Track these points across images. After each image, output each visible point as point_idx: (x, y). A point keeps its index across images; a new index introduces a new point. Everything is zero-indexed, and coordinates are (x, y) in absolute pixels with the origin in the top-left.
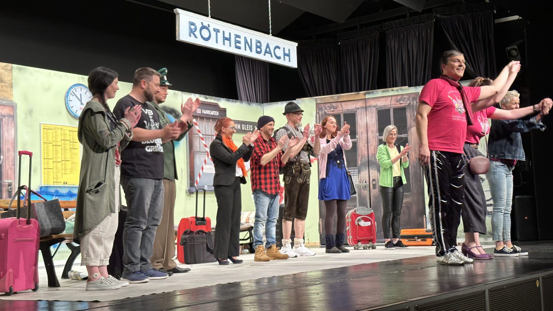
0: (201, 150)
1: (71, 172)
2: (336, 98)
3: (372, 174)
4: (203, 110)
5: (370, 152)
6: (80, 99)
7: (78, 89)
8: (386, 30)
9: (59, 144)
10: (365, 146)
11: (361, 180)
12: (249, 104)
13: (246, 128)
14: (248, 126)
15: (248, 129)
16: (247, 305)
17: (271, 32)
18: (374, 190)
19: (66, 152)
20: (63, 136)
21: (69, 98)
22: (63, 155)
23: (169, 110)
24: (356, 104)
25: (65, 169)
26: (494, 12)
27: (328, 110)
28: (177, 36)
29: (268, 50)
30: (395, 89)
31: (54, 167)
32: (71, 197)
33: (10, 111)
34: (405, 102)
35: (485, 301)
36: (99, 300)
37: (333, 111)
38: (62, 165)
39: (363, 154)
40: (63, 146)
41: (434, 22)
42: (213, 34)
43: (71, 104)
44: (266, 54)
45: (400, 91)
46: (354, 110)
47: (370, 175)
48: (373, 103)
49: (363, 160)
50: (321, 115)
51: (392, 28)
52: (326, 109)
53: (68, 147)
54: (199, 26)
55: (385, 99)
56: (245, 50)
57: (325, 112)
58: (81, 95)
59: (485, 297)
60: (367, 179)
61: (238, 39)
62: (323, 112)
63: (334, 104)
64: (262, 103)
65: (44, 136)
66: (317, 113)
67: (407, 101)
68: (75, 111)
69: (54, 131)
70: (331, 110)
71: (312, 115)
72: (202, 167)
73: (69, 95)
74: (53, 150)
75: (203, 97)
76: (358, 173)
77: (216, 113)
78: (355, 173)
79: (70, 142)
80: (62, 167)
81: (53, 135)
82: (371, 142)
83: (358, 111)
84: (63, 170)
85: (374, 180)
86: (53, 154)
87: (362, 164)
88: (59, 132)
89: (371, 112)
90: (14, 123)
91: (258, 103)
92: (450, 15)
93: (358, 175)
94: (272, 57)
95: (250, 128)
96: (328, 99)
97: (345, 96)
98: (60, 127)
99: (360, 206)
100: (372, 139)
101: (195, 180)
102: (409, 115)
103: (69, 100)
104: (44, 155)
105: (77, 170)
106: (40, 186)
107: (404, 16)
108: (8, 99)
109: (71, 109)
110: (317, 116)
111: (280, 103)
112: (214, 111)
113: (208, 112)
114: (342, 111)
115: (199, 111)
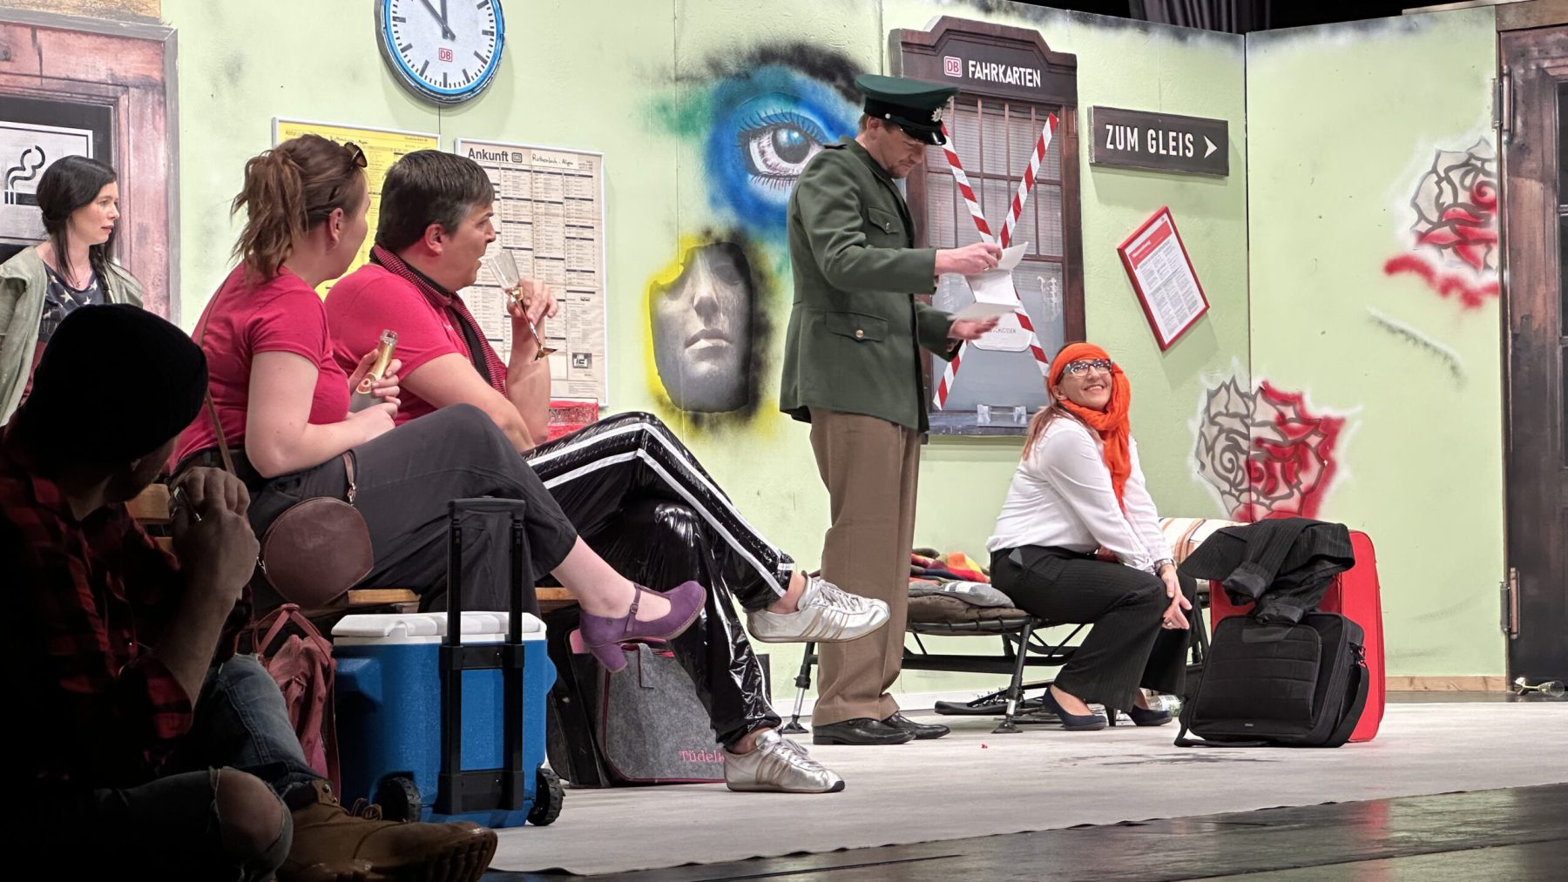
4: (971, 62)
6: (438, 9)
12: (1181, 37)
13: (1166, 147)
14: (1176, 139)
15: (1174, 153)
21: (393, 8)
23: (819, 62)
27: (1553, 58)
33: (148, 63)
43: (402, 35)
50: (1520, 82)
52: (1545, 53)
57: (1539, 68)
62: (1534, 67)
64: (1242, 31)
66: (1501, 75)
71: (1477, 82)
77: (1031, 78)
90: (166, 116)
91: (1220, 29)
95: (1185, 147)
96: (1555, 7)
101: (937, 383)
103: (395, 19)
108: (141, 10)
109: (403, 55)
110: (1501, 86)
111: (1324, 29)
112: (1022, 70)
113: (994, 73)
115: (952, 67)
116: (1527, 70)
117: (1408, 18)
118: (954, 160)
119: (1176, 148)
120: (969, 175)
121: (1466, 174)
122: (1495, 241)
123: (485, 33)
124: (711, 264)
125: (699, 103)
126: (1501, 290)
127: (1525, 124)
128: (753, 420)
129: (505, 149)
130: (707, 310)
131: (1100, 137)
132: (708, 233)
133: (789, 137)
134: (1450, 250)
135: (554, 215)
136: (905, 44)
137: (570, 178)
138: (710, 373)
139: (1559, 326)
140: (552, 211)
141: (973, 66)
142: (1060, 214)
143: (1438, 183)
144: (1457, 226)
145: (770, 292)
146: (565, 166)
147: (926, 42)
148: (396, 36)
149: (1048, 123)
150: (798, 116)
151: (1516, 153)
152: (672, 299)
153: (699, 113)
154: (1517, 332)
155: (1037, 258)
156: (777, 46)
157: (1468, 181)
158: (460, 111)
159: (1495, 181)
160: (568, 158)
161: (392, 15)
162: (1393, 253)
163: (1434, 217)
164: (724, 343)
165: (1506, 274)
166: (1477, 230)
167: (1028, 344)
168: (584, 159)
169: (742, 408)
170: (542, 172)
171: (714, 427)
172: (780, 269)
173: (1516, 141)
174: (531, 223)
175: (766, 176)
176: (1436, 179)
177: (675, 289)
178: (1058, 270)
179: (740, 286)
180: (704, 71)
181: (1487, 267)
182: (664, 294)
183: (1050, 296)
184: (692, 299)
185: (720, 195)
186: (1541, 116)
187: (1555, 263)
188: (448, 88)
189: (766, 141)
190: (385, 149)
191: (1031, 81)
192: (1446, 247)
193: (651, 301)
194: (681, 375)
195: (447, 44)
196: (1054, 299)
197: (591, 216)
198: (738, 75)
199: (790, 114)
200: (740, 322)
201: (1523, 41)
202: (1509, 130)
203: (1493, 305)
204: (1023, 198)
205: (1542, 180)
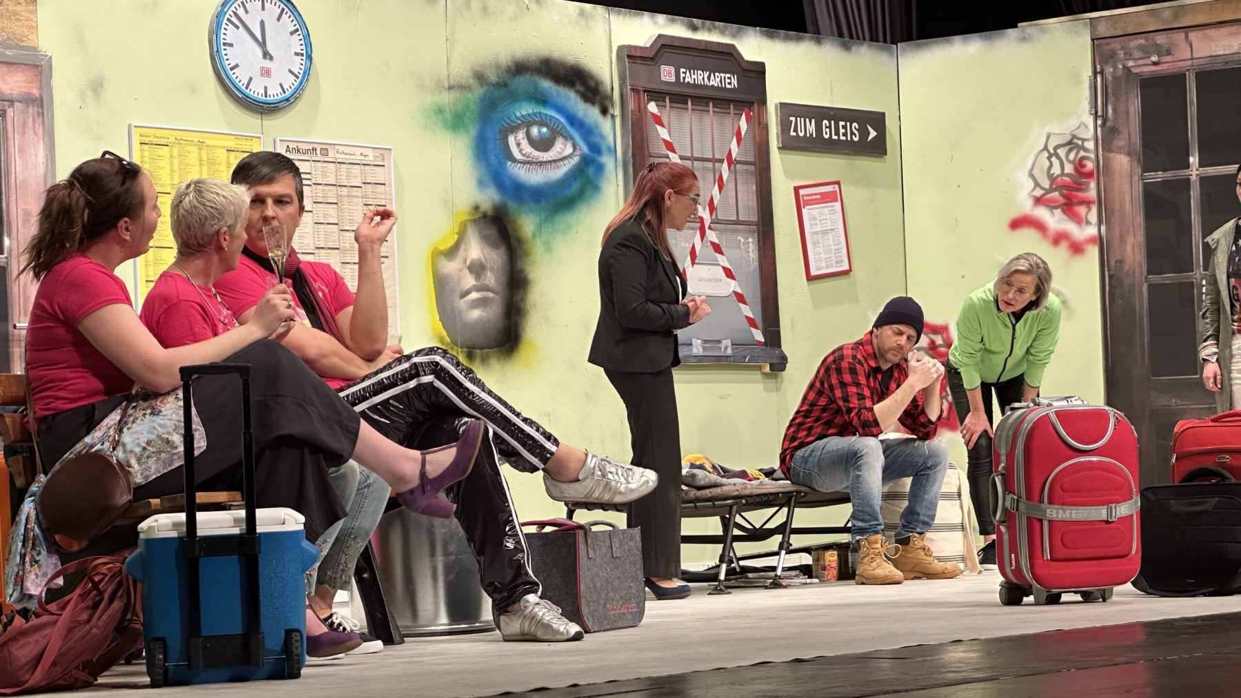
2: (1167, 14)
4: (682, 70)
6: (259, 36)
7: (253, 2)
12: (847, 47)
13: (837, 133)
15: (844, 138)
20: (205, 169)
21: (223, 36)
23: (562, 72)
27: (1135, 59)
33: (32, 82)
37: (1155, 64)
43: (231, 57)
50: (1110, 78)
52: (1129, 55)
57: (1125, 67)
58: (262, 23)
62: (1120, 67)
63: (1161, 39)
64: (894, 42)
66: (1095, 73)
68: (245, 81)
71: (1077, 79)
73: (224, 26)
75: (682, 22)
77: (731, 82)
81: (172, 164)
88: (193, 154)
90: (43, 124)
91: (877, 41)
95: (852, 133)
96: (1137, 19)
97: (1200, 6)
98: (195, 137)
103: (224, 44)
108: (23, 41)
109: (231, 73)
110: (1096, 82)
111: (957, 39)
112: (723, 75)
113: (700, 77)
114: (1189, 62)
115: (667, 74)
116: (1115, 68)
117: (1023, 30)
118: (670, 146)
119: (845, 134)
120: (682, 158)
121: (1070, 150)
122: (1093, 202)
123: (297, 54)
124: (480, 233)
125: (467, 106)
126: (1100, 241)
127: (1114, 110)
128: (515, 355)
129: (315, 146)
130: (477, 269)
131: (785, 126)
132: (477, 208)
133: (539, 132)
134: (1059, 210)
135: (355, 196)
136: (629, 56)
137: (367, 167)
138: (481, 319)
139: (1145, 268)
140: (353, 194)
141: (683, 73)
142: (754, 187)
143: (1049, 158)
144: (1064, 191)
145: (526, 254)
146: (363, 158)
147: (647, 56)
148: (225, 57)
149: (744, 115)
150: (546, 115)
151: (1109, 134)
152: (449, 261)
153: (468, 114)
154: (1112, 273)
155: (737, 222)
156: (529, 61)
157: (1072, 156)
158: (278, 116)
159: (1092, 156)
160: (365, 151)
161: (222, 41)
162: (1015, 213)
163: (1046, 184)
164: (491, 295)
165: (1103, 228)
166: (1080, 194)
167: (731, 290)
168: (378, 153)
169: (507, 345)
170: (344, 163)
171: (484, 360)
172: (534, 236)
173: (1108, 124)
174: (336, 204)
175: (521, 162)
176: (1047, 155)
177: (451, 253)
178: (754, 232)
179: (503, 250)
180: (471, 81)
181: (1088, 223)
182: (443, 257)
183: (749, 252)
184: (465, 261)
185: (486, 178)
186: (1127, 106)
187: (1140, 220)
188: (268, 98)
189: (521, 135)
190: (219, 147)
191: (730, 84)
192: (1056, 208)
193: (433, 263)
194: (458, 319)
195: (267, 63)
196: (751, 254)
197: (384, 197)
198: (498, 85)
199: (540, 113)
200: (504, 278)
201: (1113, 46)
202: (1102, 116)
203: (1093, 252)
204: (725, 176)
205: (1129, 154)
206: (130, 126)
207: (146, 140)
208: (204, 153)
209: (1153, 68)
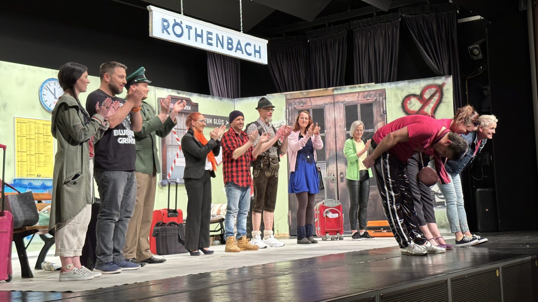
0: (174, 144)
1: (44, 164)
2: (305, 94)
3: (339, 167)
5: (338, 146)
6: (54, 93)
7: (52, 83)
8: (354, 28)
9: (33, 137)
10: (333, 140)
11: (330, 173)
12: (221, 99)
13: (218, 123)
14: (220, 121)
15: (219, 124)
16: (218, 294)
17: (242, 30)
18: (341, 183)
19: (39, 145)
20: (36, 130)
21: (43, 92)
22: (37, 148)
24: (325, 100)
25: (39, 162)
26: (457, 12)
27: (297, 105)
28: (150, 33)
29: (239, 47)
30: (362, 85)
31: (27, 160)
32: (45, 190)
34: (372, 98)
35: (447, 290)
36: (72, 291)
37: (302, 106)
38: (36, 158)
39: (331, 148)
40: (37, 140)
41: (400, 21)
42: (186, 31)
43: (45, 98)
44: (238, 50)
45: (367, 87)
46: (322, 106)
47: (338, 168)
48: (341, 99)
49: (331, 154)
50: (290, 110)
51: (359, 27)
52: (295, 104)
53: (42, 140)
54: (172, 23)
55: (352, 95)
56: (217, 47)
58: (54, 89)
59: (447, 286)
60: (335, 172)
61: (210, 36)
62: (293, 107)
63: (303, 100)
64: (234, 98)
65: (18, 129)
66: (286, 108)
67: (373, 97)
68: (49, 105)
69: (28, 124)
70: (300, 106)
71: (281, 110)
72: (174, 160)
73: (43, 89)
74: (27, 144)
75: (176, 92)
76: (326, 167)
77: (188, 108)
78: (323, 167)
79: (44, 135)
80: (35, 160)
81: (26, 128)
82: (339, 136)
83: (326, 106)
84: (37, 163)
85: (341, 173)
86: (27, 147)
87: (330, 158)
88: (33, 126)
89: (339, 107)
91: (229, 98)
92: (415, 15)
93: (326, 169)
94: (243, 53)
95: (222, 123)
96: (297, 95)
97: (313, 92)
98: (34, 121)
99: (327, 199)
100: (340, 134)
101: (168, 173)
102: (376, 111)
104: (18, 148)
105: (50, 162)
106: (14, 178)
107: (371, 15)
109: (45, 103)
110: (286, 111)
111: (251, 98)
114: (311, 106)
115: (171, 106)
116: (291, 107)
127: (291, 118)
148: (43, 98)
161: (43, 94)
173: (290, 122)
202: (288, 119)
206: (14, 117)
207: (19, 121)
208: (36, 125)
209: (301, 108)
